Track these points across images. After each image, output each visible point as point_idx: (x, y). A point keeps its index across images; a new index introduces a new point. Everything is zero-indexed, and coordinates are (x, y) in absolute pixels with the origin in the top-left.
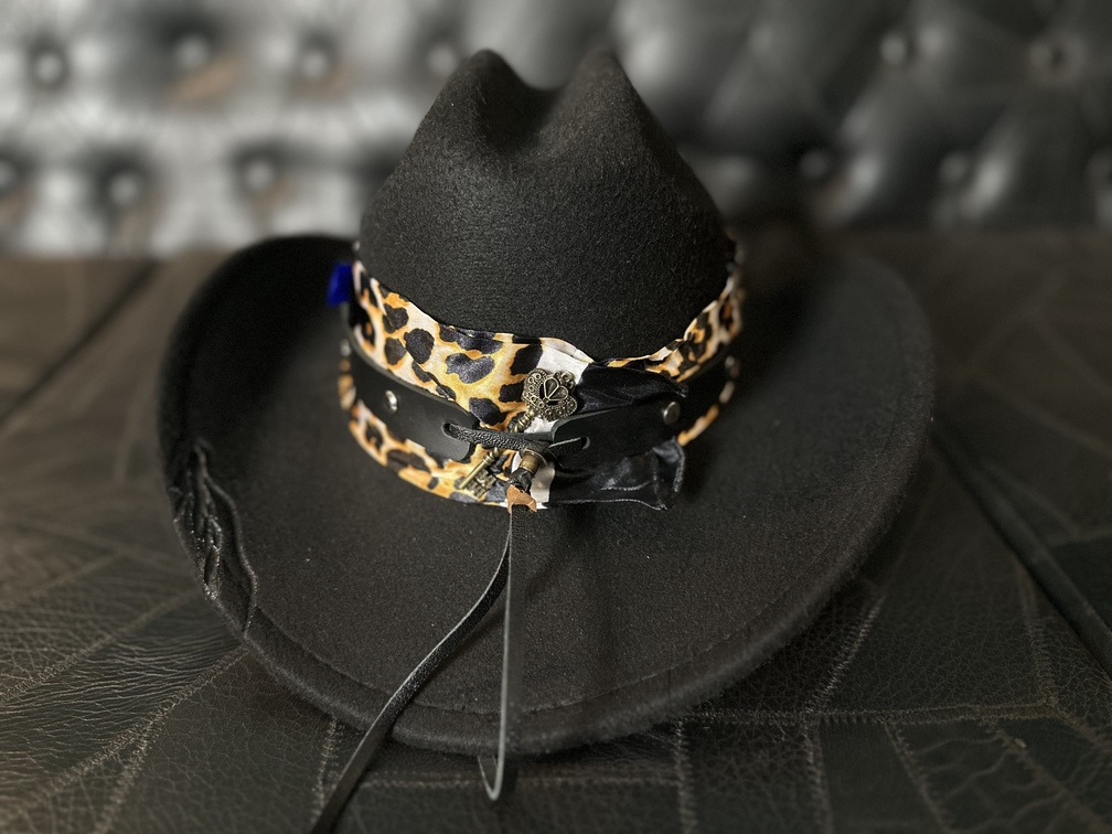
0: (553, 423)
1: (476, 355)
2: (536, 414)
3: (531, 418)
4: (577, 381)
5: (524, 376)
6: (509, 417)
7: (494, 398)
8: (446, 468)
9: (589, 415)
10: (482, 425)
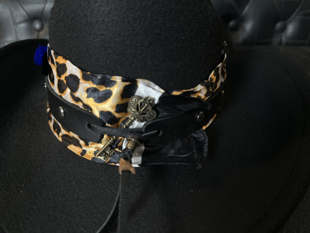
0: (143, 123)
1: (103, 89)
2: (135, 119)
3: (132, 121)
4: (156, 102)
5: (128, 100)
6: (121, 120)
7: (112, 111)
8: (89, 145)
9: (162, 119)
10: (107, 125)
